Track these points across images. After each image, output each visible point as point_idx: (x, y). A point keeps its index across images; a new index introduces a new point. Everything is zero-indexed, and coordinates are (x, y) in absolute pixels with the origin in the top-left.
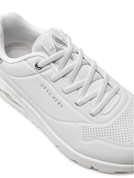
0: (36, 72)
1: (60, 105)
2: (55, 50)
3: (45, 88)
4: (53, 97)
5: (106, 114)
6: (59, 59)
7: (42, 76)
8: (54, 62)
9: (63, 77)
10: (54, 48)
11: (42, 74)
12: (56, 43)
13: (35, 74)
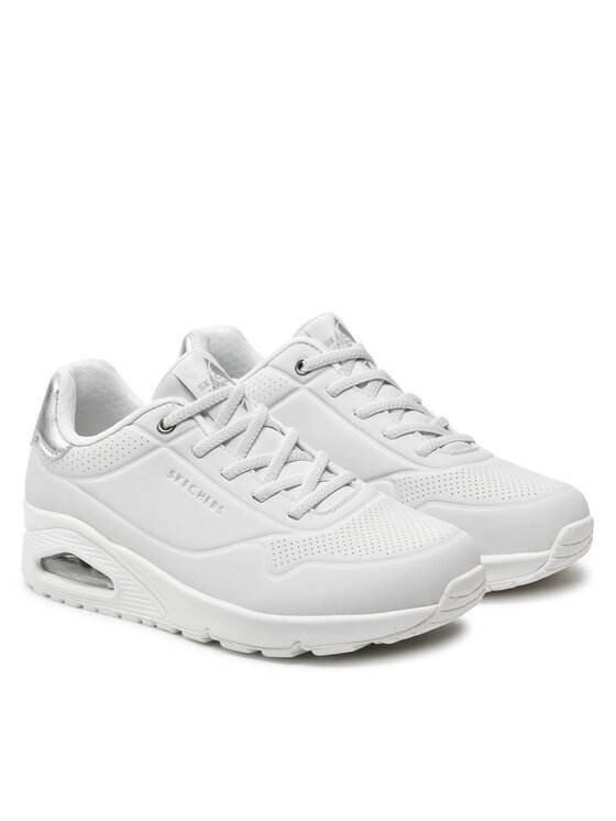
0: (157, 442)
1: (218, 507)
2: (211, 387)
3: (178, 477)
4: (200, 495)
5: (326, 513)
6: (217, 404)
7: (172, 448)
8: (204, 414)
9: (225, 443)
10: (209, 381)
11: (172, 443)
12: (213, 374)
13: (156, 447)
